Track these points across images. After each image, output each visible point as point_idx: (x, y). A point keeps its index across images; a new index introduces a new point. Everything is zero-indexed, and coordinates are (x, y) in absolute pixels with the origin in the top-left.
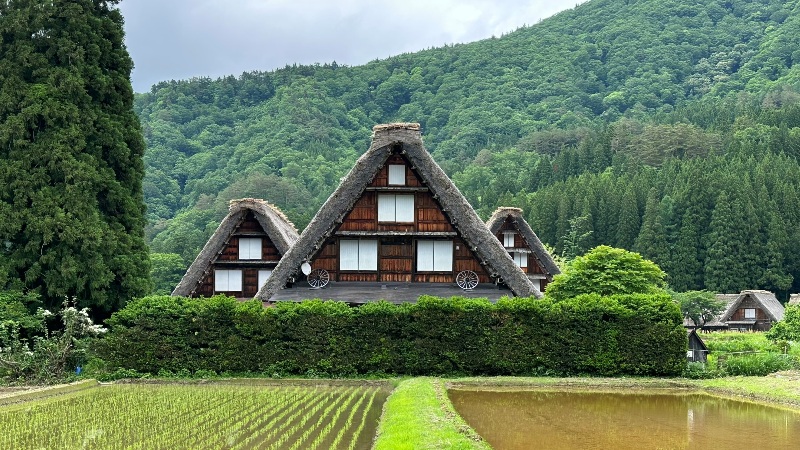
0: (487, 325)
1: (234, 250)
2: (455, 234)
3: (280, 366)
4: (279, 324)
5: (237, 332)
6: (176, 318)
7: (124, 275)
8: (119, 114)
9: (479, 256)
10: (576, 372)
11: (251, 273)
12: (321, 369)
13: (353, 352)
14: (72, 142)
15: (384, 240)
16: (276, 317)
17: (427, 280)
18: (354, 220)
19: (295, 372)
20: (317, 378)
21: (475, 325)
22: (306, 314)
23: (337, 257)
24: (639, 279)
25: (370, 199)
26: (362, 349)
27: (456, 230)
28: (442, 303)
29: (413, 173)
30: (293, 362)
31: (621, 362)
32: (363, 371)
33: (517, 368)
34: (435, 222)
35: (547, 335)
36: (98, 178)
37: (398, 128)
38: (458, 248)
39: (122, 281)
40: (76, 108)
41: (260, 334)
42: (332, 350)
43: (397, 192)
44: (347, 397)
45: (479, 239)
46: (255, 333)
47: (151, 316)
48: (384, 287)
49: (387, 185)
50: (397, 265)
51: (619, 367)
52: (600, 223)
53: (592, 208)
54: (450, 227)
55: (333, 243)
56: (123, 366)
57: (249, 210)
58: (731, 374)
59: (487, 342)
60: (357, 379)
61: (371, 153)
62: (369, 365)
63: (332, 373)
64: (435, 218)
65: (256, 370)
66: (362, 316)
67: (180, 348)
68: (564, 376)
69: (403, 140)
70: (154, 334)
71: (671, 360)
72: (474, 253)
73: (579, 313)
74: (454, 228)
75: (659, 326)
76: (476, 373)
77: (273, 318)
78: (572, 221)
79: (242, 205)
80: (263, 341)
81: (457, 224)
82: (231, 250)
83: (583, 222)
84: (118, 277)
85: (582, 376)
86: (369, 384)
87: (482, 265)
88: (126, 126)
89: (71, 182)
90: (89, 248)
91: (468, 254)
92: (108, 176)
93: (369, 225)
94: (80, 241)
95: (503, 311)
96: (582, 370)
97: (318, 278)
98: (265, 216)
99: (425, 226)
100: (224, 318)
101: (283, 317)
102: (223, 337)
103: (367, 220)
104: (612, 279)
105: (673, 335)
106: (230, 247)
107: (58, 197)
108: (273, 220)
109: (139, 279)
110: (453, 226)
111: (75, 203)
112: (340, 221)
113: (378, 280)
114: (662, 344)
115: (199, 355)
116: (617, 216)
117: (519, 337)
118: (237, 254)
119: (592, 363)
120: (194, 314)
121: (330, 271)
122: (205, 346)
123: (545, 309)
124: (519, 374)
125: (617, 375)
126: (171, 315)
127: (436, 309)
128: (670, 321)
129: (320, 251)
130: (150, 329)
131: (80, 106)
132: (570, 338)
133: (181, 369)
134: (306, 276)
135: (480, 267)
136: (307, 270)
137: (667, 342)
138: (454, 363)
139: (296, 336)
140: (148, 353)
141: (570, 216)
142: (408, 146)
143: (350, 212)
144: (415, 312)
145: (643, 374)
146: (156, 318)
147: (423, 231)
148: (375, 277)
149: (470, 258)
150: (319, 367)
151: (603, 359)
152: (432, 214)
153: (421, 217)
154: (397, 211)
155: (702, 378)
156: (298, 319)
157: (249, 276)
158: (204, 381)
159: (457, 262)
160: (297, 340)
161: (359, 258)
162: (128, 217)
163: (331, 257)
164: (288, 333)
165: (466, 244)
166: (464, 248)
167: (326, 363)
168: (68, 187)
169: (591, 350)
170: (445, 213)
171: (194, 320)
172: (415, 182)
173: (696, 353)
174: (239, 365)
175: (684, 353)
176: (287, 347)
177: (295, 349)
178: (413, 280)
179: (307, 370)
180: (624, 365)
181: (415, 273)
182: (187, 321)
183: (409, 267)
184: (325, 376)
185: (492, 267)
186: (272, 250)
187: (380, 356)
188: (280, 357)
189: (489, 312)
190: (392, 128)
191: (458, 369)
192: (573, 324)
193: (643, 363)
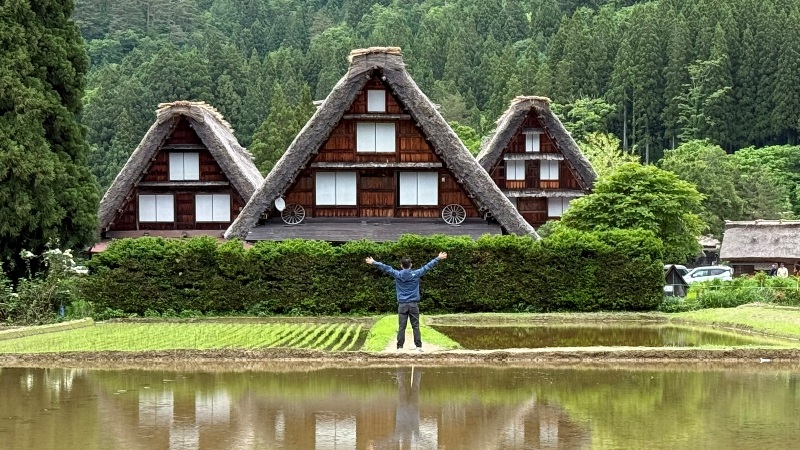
0: (468, 263)
1: (163, 168)
2: (440, 165)
3: (265, 305)
4: (262, 263)
5: (221, 273)
6: (160, 259)
7: (75, 211)
8: (61, 27)
9: (467, 189)
10: (555, 308)
11: (186, 198)
12: (305, 307)
13: (336, 291)
14: (19, 67)
15: (364, 172)
16: (259, 257)
17: (411, 215)
18: (330, 151)
19: (279, 311)
20: (302, 317)
21: (457, 263)
22: (288, 254)
23: (313, 191)
24: (670, 204)
25: (347, 128)
26: (345, 288)
27: (442, 161)
28: (424, 241)
29: (395, 100)
30: (277, 302)
31: (599, 297)
32: (345, 309)
33: (498, 305)
34: (418, 152)
35: (527, 272)
36: (46, 104)
37: (377, 53)
38: (443, 179)
39: (73, 217)
40: (22, 29)
41: (244, 275)
42: (315, 289)
43: (377, 120)
44: (331, 333)
45: (465, 171)
46: (238, 273)
47: (135, 257)
48: (364, 223)
49: (366, 112)
50: (377, 198)
51: (597, 302)
52: (742, 72)
53: (731, 44)
54: (435, 157)
55: (308, 176)
56: (110, 307)
57: (183, 117)
58: (705, 307)
59: (469, 280)
60: (340, 317)
61: (349, 80)
62: (352, 303)
63: (315, 311)
64: (418, 148)
65: (241, 310)
66: (345, 256)
67: (165, 289)
68: (544, 311)
69: (382, 65)
70: (139, 275)
71: (647, 294)
72: (460, 185)
73: (558, 250)
74: (439, 158)
75: (636, 262)
76: (458, 310)
77: (255, 259)
78: (693, 69)
79: (175, 110)
80: (245, 282)
81: (442, 155)
82: (158, 168)
83: (715, 71)
84: (69, 214)
85: (561, 311)
86: (352, 322)
87: (470, 198)
88: (67, 41)
89: (22, 111)
90: (42, 183)
91: (454, 185)
92: (53, 100)
93: (346, 156)
94: (33, 176)
95: (484, 248)
96: (561, 306)
97: (293, 214)
98: (203, 124)
99: (408, 156)
100: (206, 258)
101: (266, 257)
102: (208, 277)
103: (345, 151)
104: (637, 205)
105: (650, 270)
106: (158, 164)
107: (8, 128)
108: (213, 129)
109: (90, 216)
110: (438, 156)
111: (26, 133)
112: (315, 152)
113: (358, 215)
114: (638, 279)
115: (184, 296)
116: (773, 58)
117: (500, 275)
118: (166, 173)
119: (571, 299)
120: (177, 255)
121: (305, 207)
122: (190, 286)
123: (525, 246)
124: (499, 310)
125: (595, 310)
126: (155, 256)
127: (418, 247)
128: (648, 256)
129: (294, 185)
130: (135, 270)
131: (24, 23)
132: (550, 274)
133: (166, 309)
134: (280, 212)
135: (467, 200)
136: (281, 205)
137: (644, 277)
138: (436, 301)
139: (279, 276)
140: (134, 293)
141: (690, 58)
142: (389, 72)
143: (325, 142)
144: (397, 250)
145: (620, 308)
146: (139, 260)
147: (406, 161)
148: (354, 212)
149: (457, 191)
150: (303, 306)
151: (582, 295)
152: (416, 143)
153: (403, 147)
154: (376, 141)
155: (677, 311)
156: (281, 259)
157: (184, 202)
158: (192, 319)
159: (443, 195)
160: (281, 280)
161: (337, 191)
162: (73, 144)
163: (307, 191)
164: (272, 273)
165: (452, 175)
166: (450, 180)
167: (309, 302)
168: (20, 117)
169: (570, 286)
170: (429, 143)
171: (178, 261)
172: (397, 109)
173: (676, 288)
174: (223, 305)
175: (660, 288)
176: (271, 287)
177: (279, 288)
178: (396, 214)
179: (290, 309)
180: (601, 300)
181: (398, 209)
182: (171, 262)
183: (391, 202)
184: (309, 314)
185: (479, 200)
186: (213, 169)
187: (363, 295)
188: (264, 296)
189: (470, 250)
190: (371, 53)
191: (440, 306)
192: (553, 261)
193: (621, 298)
